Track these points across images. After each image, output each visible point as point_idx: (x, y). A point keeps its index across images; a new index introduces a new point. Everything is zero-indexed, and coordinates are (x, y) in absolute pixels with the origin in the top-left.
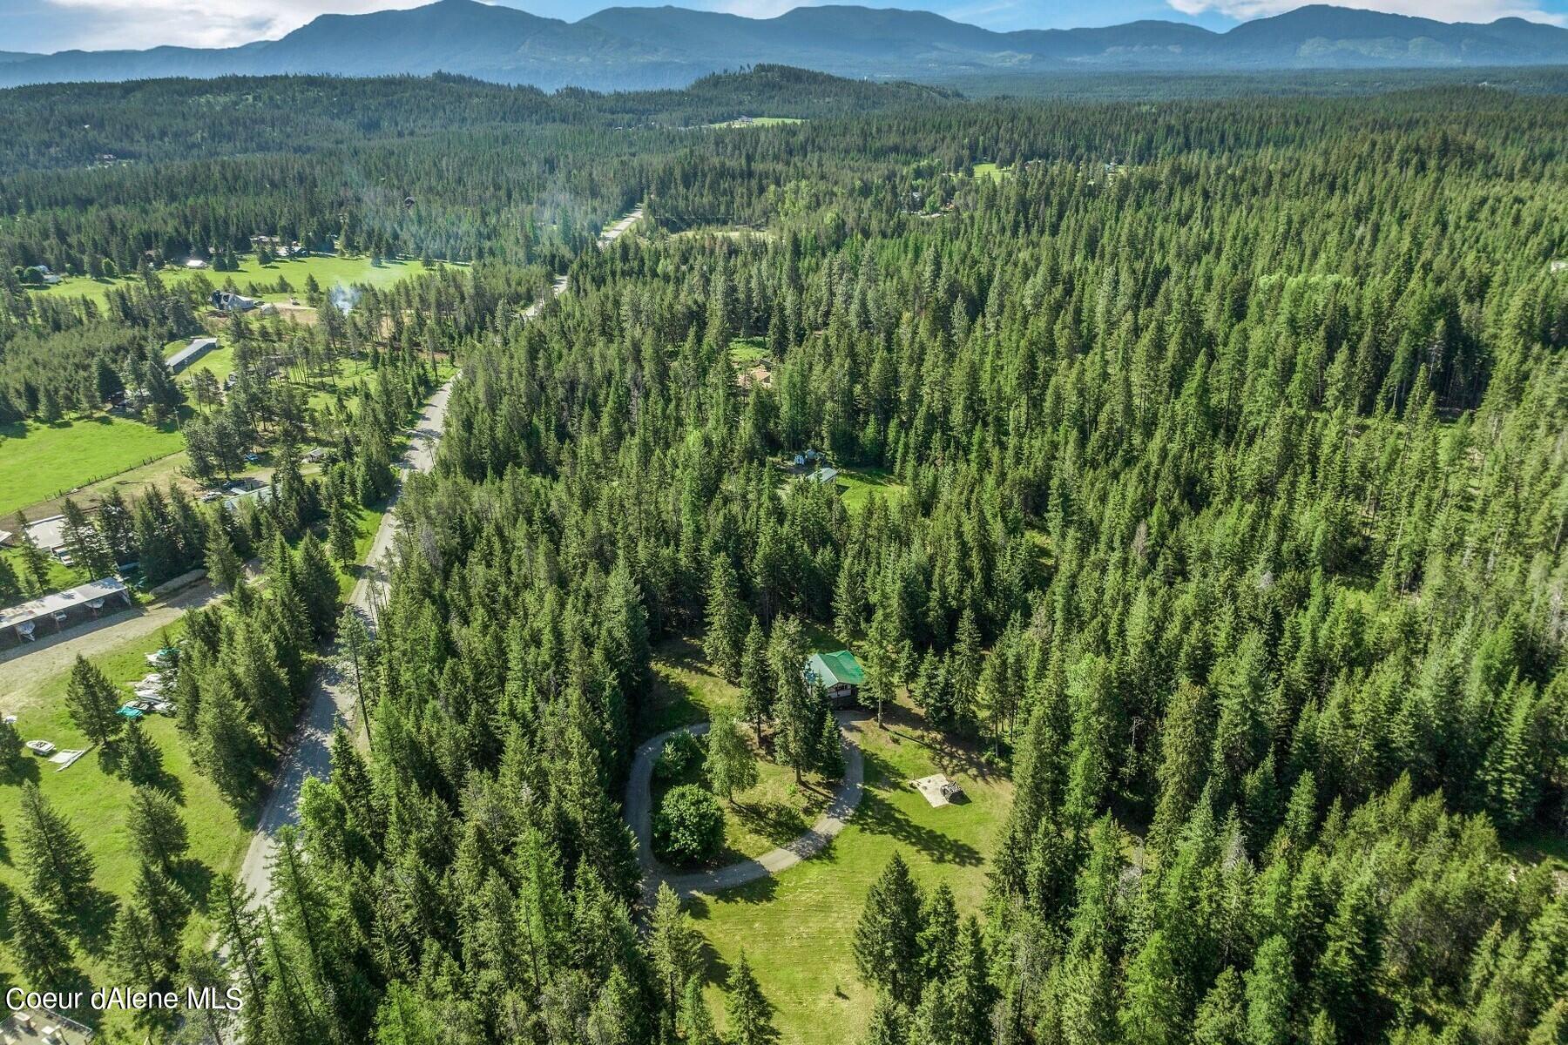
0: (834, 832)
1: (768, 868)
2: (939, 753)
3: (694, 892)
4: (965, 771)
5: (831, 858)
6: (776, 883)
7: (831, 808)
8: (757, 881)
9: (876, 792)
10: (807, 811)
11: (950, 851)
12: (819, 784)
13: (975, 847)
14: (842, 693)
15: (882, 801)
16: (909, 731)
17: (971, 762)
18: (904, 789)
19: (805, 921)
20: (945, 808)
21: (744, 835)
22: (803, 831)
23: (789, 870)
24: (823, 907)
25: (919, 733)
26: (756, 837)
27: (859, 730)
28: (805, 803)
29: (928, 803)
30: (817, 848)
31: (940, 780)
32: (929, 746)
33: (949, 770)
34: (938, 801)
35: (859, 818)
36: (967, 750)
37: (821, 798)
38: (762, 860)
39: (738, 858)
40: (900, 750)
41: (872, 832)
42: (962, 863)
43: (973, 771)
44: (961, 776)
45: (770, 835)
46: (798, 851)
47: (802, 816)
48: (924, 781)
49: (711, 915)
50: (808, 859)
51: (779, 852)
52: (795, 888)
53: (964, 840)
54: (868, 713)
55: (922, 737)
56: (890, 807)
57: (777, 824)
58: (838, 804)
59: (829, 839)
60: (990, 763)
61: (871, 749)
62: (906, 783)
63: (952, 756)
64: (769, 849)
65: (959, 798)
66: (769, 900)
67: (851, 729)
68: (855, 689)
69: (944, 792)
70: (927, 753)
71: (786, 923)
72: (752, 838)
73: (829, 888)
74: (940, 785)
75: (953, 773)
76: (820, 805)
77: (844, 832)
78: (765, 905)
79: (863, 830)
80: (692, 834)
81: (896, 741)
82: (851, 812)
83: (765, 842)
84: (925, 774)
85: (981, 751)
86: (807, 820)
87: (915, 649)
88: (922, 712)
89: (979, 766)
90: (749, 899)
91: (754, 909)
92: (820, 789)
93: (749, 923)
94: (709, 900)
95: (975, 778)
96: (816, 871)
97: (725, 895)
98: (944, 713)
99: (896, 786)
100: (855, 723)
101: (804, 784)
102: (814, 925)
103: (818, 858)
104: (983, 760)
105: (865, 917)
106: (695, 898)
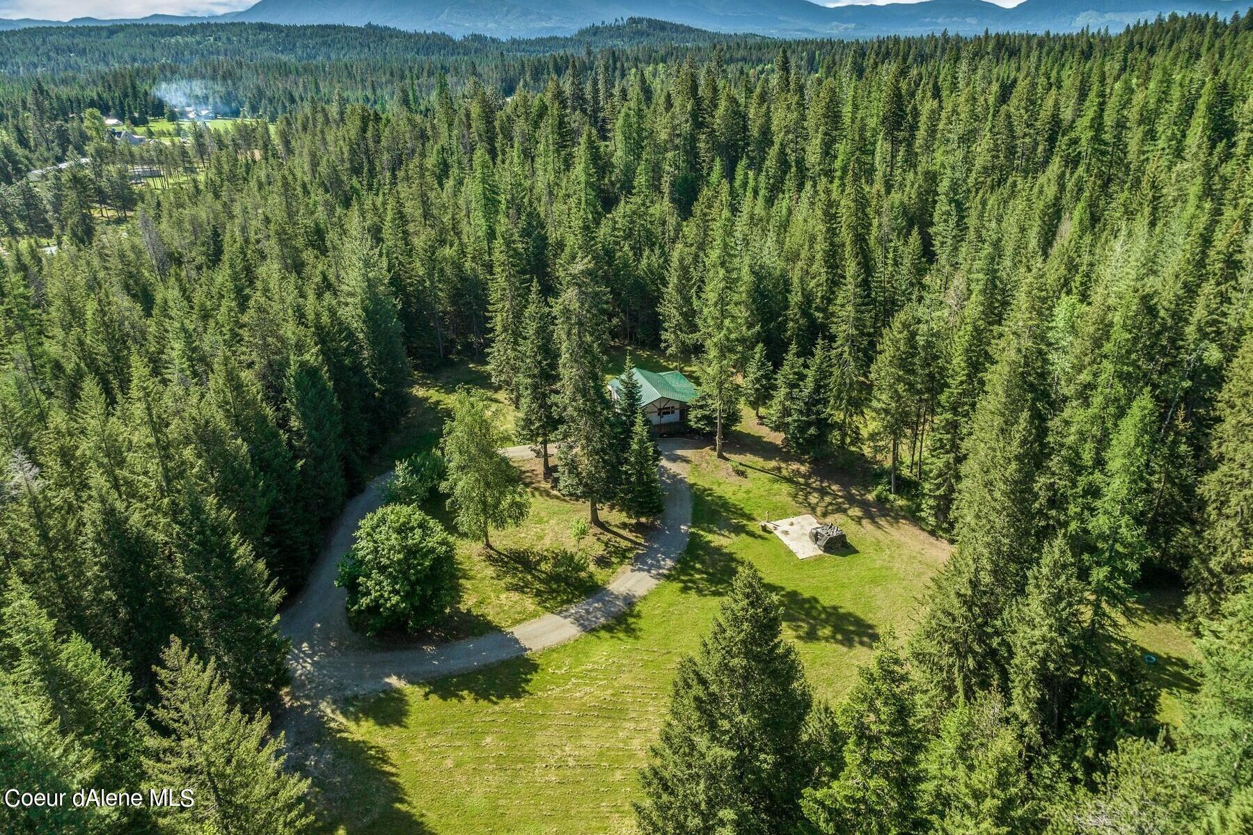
0: (640, 591)
1: (525, 643)
2: (807, 489)
3: (393, 681)
4: (845, 511)
5: (630, 631)
6: (534, 668)
7: (638, 558)
8: (505, 664)
9: (710, 537)
10: (602, 562)
11: (826, 621)
12: (624, 526)
13: (870, 618)
14: (667, 419)
15: (718, 550)
16: (759, 461)
17: (851, 500)
18: (752, 534)
19: (575, 735)
20: (818, 559)
21: (497, 592)
22: (591, 590)
23: (561, 648)
24: (611, 712)
25: (773, 464)
26: (515, 596)
27: (685, 460)
28: (599, 550)
29: (790, 553)
30: (608, 614)
31: (808, 523)
32: (789, 480)
33: (819, 510)
34: (806, 549)
35: (682, 573)
36: (845, 486)
37: (624, 544)
38: (519, 632)
39: (478, 627)
40: (747, 484)
41: (700, 591)
42: (848, 642)
43: (856, 512)
44: (838, 519)
45: (539, 593)
46: (578, 620)
47: (592, 568)
48: (783, 524)
49: (410, 720)
50: (592, 631)
51: (550, 620)
52: (567, 677)
53: (847, 606)
54: (701, 438)
55: (779, 469)
56: (730, 558)
57: (553, 578)
58: (651, 552)
59: (630, 601)
60: (881, 501)
61: (703, 483)
62: (754, 527)
63: (823, 492)
64: (534, 615)
65: (838, 546)
66: (517, 695)
67: (674, 459)
68: (684, 409)
69: (816, 537)
70: (786, 488)
71: (541, 738)
72: (509, 599)
73: (626, 679)
74: (808, 529)
75: (825, 515)
76: (622, 554)
77: (656, 592)
78: (508, 704)
79: (685, 589)
80: (394, 580)
81: (741, 474)
82: (669, 563)
83: (529, 603)
84: (785, 515)
85: (866, 487)
86: (600, 575)
87: (768, 357)
88: (778, 438)
89: (864, 505)
90: (482, 694)
91: (488, 711)
92: (625, 533)
93: (475, 736)
94: (414, 694)
95: (859, 520)
96: (605, 650)
97: (444, 687)
98: (812, 431)
99: (739, 530)
100: (679, 452)
101: (603, 526)
102: (591, 742)
103: (609, 628)
104: (871, 497)
105: (667, 739)
106: (389, 690)
